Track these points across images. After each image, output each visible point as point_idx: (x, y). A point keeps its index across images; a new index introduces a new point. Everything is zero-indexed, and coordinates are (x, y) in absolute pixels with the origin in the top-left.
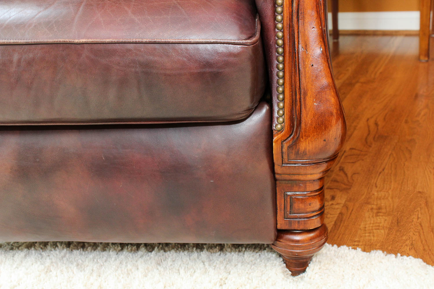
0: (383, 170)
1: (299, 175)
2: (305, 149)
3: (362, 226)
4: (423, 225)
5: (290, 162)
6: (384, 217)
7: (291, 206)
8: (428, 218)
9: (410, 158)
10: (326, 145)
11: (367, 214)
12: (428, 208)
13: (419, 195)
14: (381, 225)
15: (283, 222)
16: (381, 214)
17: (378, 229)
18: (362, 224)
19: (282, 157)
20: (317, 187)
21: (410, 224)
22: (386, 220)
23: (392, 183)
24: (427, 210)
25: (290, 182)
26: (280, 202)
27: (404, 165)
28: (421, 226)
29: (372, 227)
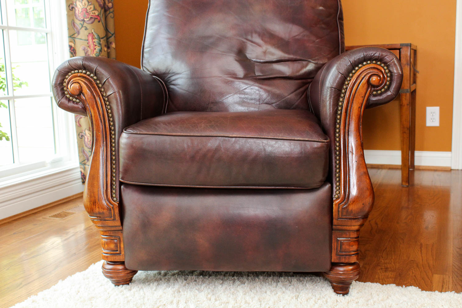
0: (386, 249)
1: (347, 226)
2: (352, 209)
3: (377, 277)
4: (416, 276)
5: (343, 217)
6: (390, 273)
7: (340, 247)
8: (420, 273)
9: (403, 242)
10: (364, 207)
11: (379, 271)
12: (418, 268)
13: (412, 262)
14: (389, 276)
15: (336, 257)
16: (388, 271)
17: (388, 278)
18: (377, 276)
19: (338, 214)
20: (356, 236)
21: (408, 276)
22: (392, 274)
23: (393, 256)
24: (418, 269)
25: (341, 231)
26: (334, 245)
27: (400, 246)
28: (415, 277)
29: (383, 277)
